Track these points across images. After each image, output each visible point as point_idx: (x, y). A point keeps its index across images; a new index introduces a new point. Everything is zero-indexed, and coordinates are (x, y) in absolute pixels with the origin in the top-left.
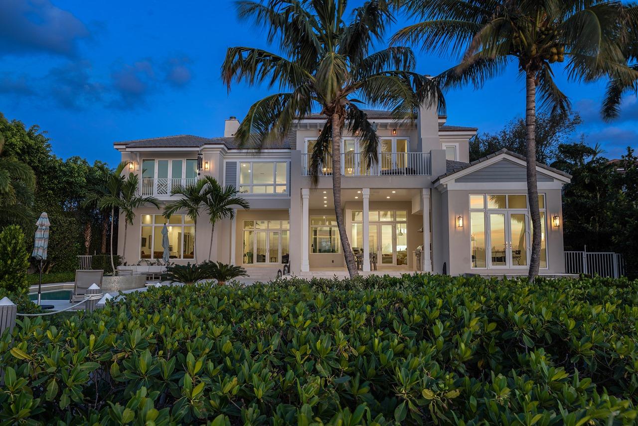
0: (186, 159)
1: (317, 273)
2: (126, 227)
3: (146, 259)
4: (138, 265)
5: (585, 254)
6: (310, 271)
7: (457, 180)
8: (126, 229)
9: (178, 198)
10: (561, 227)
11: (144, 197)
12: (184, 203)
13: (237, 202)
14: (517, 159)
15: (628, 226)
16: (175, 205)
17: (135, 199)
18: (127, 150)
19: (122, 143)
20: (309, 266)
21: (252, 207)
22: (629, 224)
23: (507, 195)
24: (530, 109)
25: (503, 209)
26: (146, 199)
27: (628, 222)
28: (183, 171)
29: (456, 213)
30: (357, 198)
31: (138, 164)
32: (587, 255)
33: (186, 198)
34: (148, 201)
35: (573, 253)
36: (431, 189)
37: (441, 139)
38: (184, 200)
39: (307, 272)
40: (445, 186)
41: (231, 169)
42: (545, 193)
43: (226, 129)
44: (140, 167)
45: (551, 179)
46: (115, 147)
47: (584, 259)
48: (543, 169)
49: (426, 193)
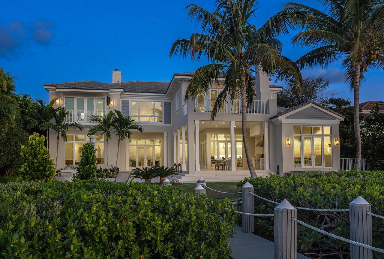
0: (96, 98)
1: (205, 172)
2: (58, 143)
3: (70, 165)
4: (65, 169)
5: (350, 159)
6: (200, 171)
7: (287, 118)
8: (58, 145)
9: (95, 124)
10: (339, 145)
11: (70, 123)
12: (100, 128)
13: (135, 127)
14: (318, 106)
15: (377, 145)
16: (95, 129)
17: (64, 124)
18: (57, 90)
19: (50, 85)
20: (200, 168)
21: (145, 130)
22: (378, 144)
23: (312, 127)
24: (357, 83)
25: (310, 135)
26: (72, 124)
27: (377, 142)
28: (94, 106)
29: (286, 136)
30: (217, 126)
31: (62, 100)
32: (351, 160)
33: (101, 124)
34: (74, 125)
35: (344, 159)
36: (269, 122)
37: (271, 92)
38: (100, 125)
39: (199, 172)
40: (280, 121)
41: (125, 105)
42: (331, 126)
43: (113, 78)
44: (63, 102)
45: (335, 118)
46: (45, 87)
47: (349, 162)
48: (330, 113)
49: (266, 125)
